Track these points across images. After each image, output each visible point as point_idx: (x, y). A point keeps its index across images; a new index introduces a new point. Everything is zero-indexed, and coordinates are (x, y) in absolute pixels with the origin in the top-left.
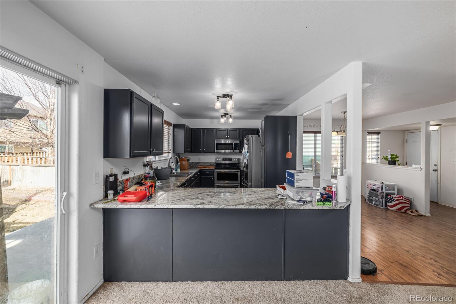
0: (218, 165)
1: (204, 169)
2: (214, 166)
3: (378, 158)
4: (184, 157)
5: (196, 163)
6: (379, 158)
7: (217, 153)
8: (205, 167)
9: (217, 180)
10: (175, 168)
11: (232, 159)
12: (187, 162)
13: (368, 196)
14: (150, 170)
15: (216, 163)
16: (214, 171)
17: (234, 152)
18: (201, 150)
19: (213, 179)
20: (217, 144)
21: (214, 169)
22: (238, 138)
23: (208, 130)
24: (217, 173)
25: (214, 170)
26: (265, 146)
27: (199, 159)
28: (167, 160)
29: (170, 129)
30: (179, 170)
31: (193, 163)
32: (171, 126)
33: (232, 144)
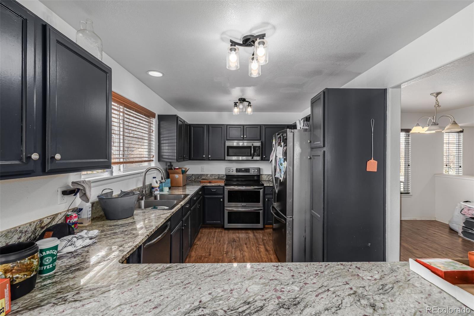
0: (229, 179)
1: (209, 185)
2: (223, 179)
3: (460, 167)
4: (178, 168)
5: (198, 174)
6: (462, 167)
7: (228, 161)
8: (210, 182)
9: (229, 201)
10: (159, 187)
11: (249, 169)
12: (181, 175)
13: (463, 226)
14: (84, 203)
15: (227, 176)
16: (224, 188)
17: (252, 159)
18: (204, 156)
19: (222, 200)
20: (229, 147)
21: (223, 184)
22: (259, 139)
23: (214, 126)
24: (229, 191)
25: (224, 186)
26: (325, 149)
27: (202, 169)
28: (141, 174)
29: (152, 122)
30: (166, 191)
31: (193, 175)
32: (155, 118)
33: (250, 147)
